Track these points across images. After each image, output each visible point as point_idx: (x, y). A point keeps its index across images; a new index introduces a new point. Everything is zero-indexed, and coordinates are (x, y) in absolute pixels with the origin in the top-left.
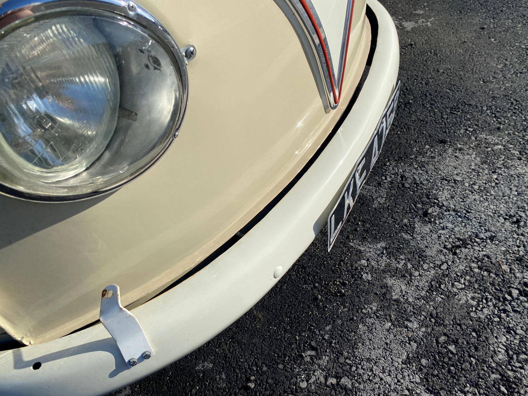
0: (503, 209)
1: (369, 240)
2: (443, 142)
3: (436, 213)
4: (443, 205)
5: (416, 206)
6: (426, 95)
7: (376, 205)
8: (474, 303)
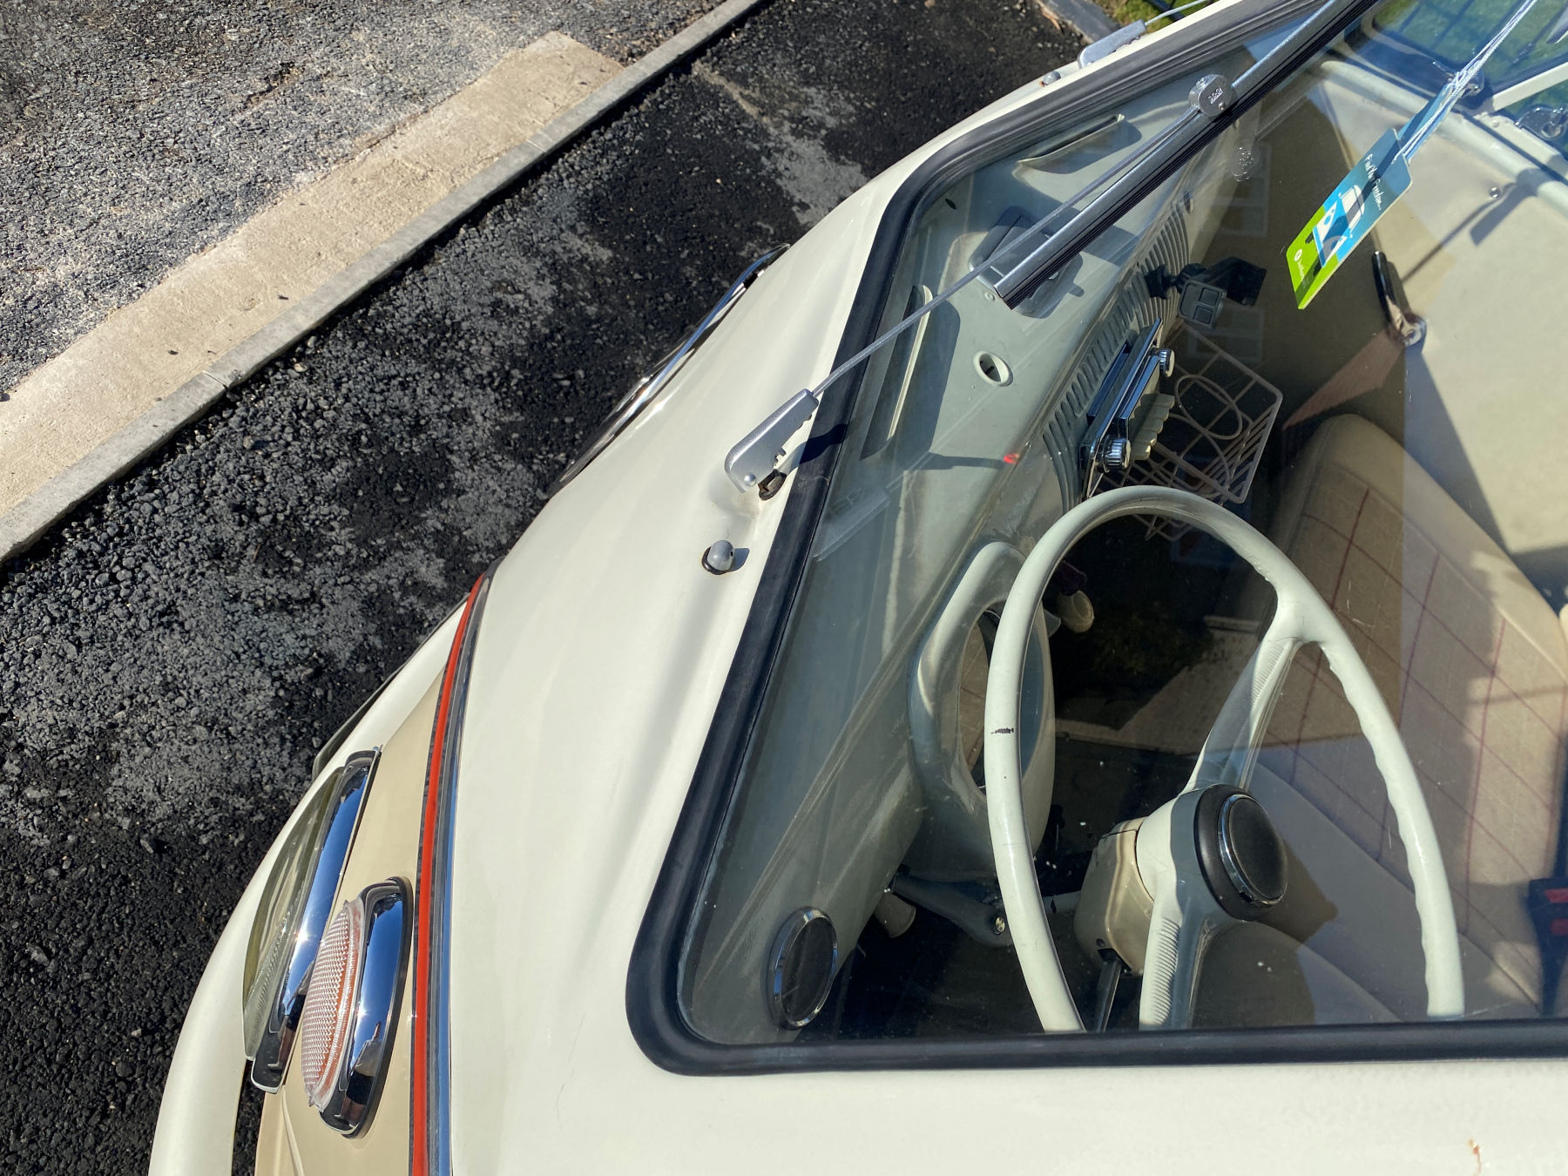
3: (297, 669)
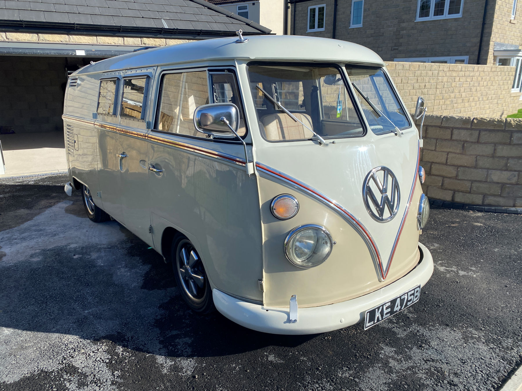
0: (460, 356)
1: (389, 346)
2: (447, 325)
3: (426, 347)
4: (431, 346)
5: (418, 342)
6: (451, 305)
7: (399, 336)
8: (425, 378)
